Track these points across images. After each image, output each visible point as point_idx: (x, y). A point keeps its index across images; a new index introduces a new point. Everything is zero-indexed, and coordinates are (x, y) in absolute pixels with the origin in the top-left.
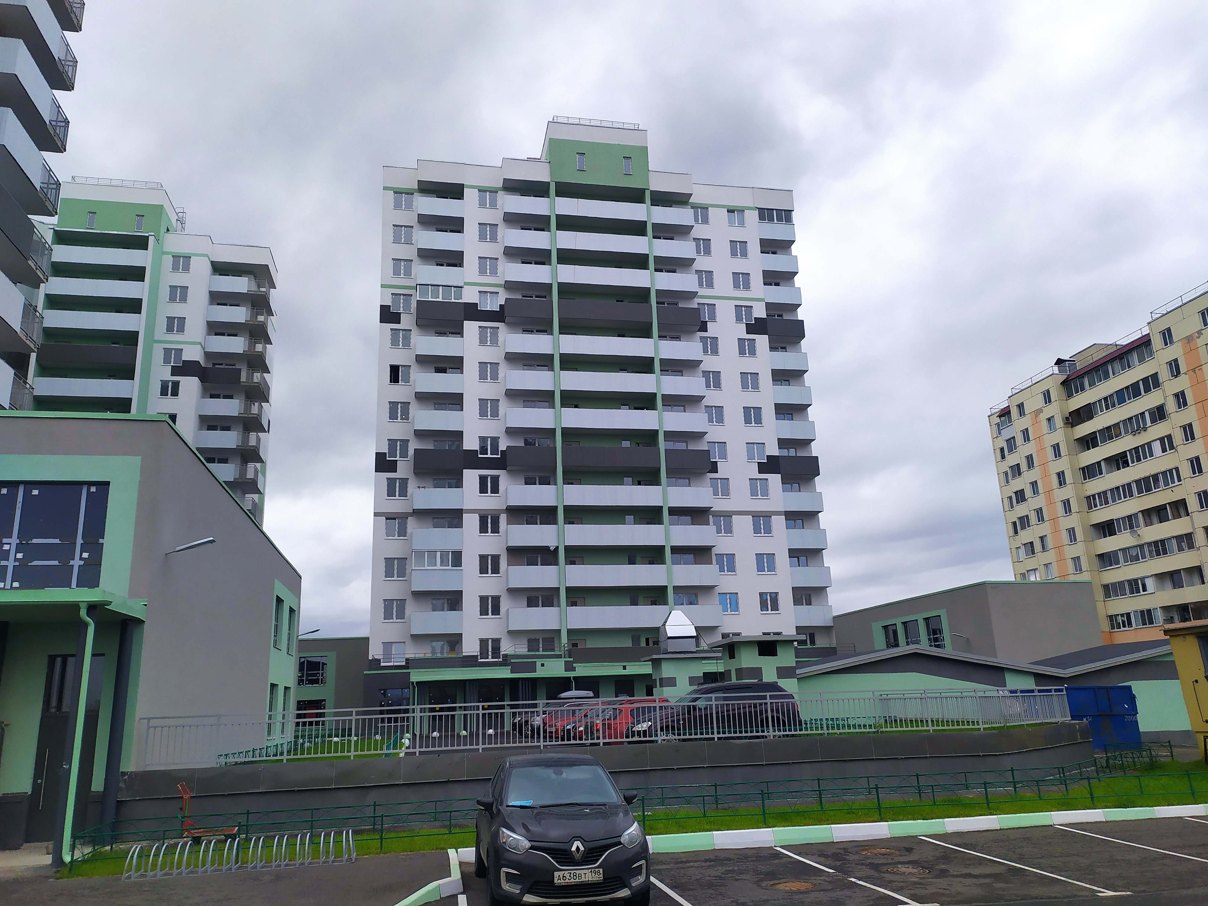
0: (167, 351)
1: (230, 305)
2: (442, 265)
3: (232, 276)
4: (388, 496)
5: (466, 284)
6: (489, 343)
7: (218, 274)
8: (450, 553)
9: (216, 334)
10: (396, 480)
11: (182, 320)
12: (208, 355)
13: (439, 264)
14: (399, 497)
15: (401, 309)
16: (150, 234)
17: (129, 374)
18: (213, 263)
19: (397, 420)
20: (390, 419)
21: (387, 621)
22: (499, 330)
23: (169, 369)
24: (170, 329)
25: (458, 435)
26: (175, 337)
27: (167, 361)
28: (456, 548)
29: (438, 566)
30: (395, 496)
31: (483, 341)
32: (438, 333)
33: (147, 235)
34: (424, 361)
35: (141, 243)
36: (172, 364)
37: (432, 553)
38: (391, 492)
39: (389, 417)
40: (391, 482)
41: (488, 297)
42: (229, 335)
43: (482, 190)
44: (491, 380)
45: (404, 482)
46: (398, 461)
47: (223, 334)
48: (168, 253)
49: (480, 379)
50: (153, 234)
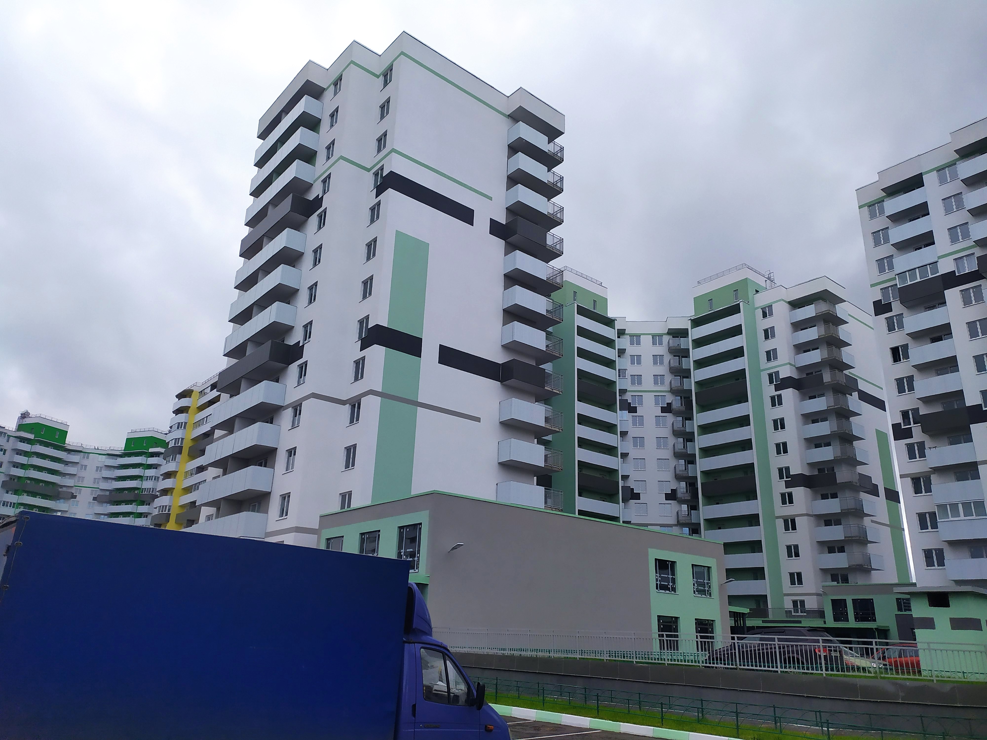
0: (770, 376)
1: (810, 328)
2: (921, 248)
3: (807, 306)
4: (909, 459)
5: (939, 257)
6: (974, 302)
7: (797, 308)
8: (972, 503)
9: (805, 352)
10: (914, 444)
11: (775, 350)
12: (800, 369)
13: (917, 249)
14: (919, 458)
15: (892, 299)
16: (740, 301)
17: (743, 398)
18: (790, 303)
19: (905, 392)
20: (899, 393)
21: (929, 568)
22: (982, 287)
23: (773, 387)
24: (769, 359)
25: (960, 394)
26: (773, 364)
27: (771, 382)
28: (976, 498)
29: (962, 517)
30: (916, 458)
31: (967, 302)
32: (928, 308)
33: (738, 302)
34: (918, 336)
35: (734, 310)
36: (775, 383)
37: (954, 506)
38: (912, 456)
39: (898, 392)
40: (910, 448)
41: (965, 261)
42: (813, 350)
43: (939, 170)
44: (982, 336)
45: (921, 445)
46: (912, 428)
47: (809, 351)
48: (757, 308)
49: (971, 338)
50: (742, 300)
